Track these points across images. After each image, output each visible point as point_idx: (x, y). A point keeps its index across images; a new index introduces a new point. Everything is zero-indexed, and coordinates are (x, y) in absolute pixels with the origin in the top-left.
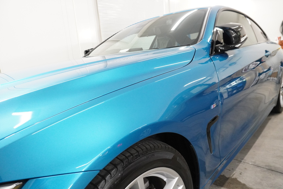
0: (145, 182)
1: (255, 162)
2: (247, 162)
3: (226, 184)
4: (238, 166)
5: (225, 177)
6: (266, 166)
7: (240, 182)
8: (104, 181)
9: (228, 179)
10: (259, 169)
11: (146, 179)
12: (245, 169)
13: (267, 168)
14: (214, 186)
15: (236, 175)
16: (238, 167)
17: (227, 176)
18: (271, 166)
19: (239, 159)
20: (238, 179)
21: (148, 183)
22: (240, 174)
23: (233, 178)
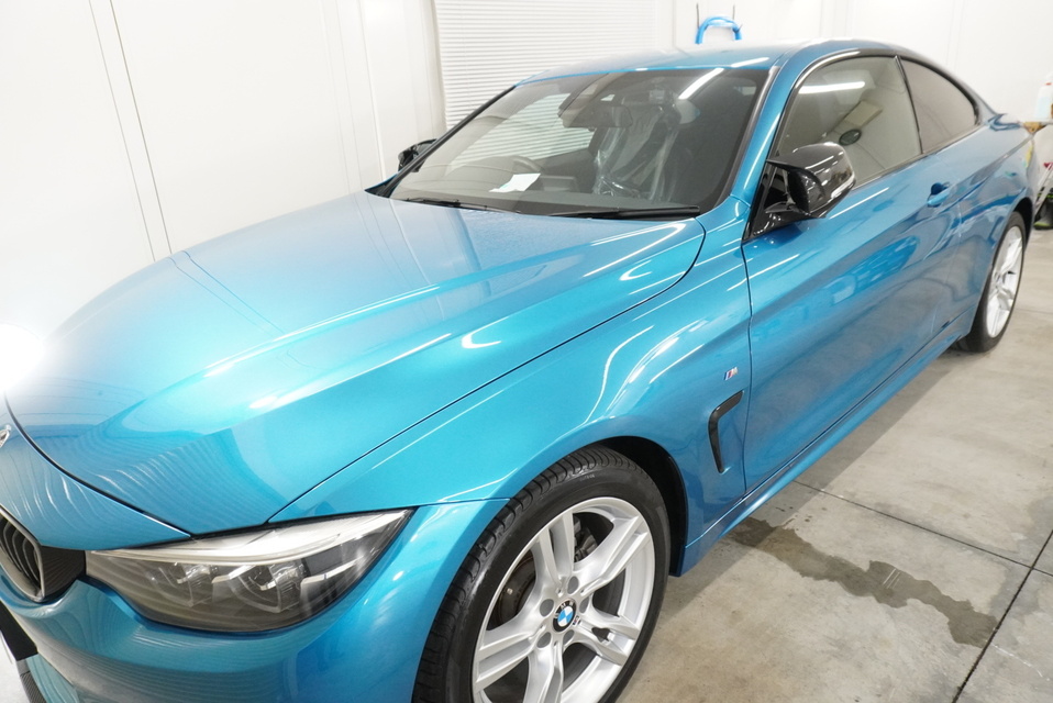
0: (575, 523)
1: (853, 495)
2: (833, 492)
3: (766, 542)
4: (806, 501)
5: (767, 525)
6: (879, 504)
7: (800, 539)
8: (493, 538)
9: (772, 530)
10: (856, 511)
11: (577, 516)
12: (824, 509)
13: (879, 509)
14: (735, 543)
15: (796, 523)
16: (807, 504)
17: (773, 525)
18: (890, 506)
19: (816, 485)
20: (797, 532)
21: (578, 524)
22: (807, 520)
23: (786, 528)
